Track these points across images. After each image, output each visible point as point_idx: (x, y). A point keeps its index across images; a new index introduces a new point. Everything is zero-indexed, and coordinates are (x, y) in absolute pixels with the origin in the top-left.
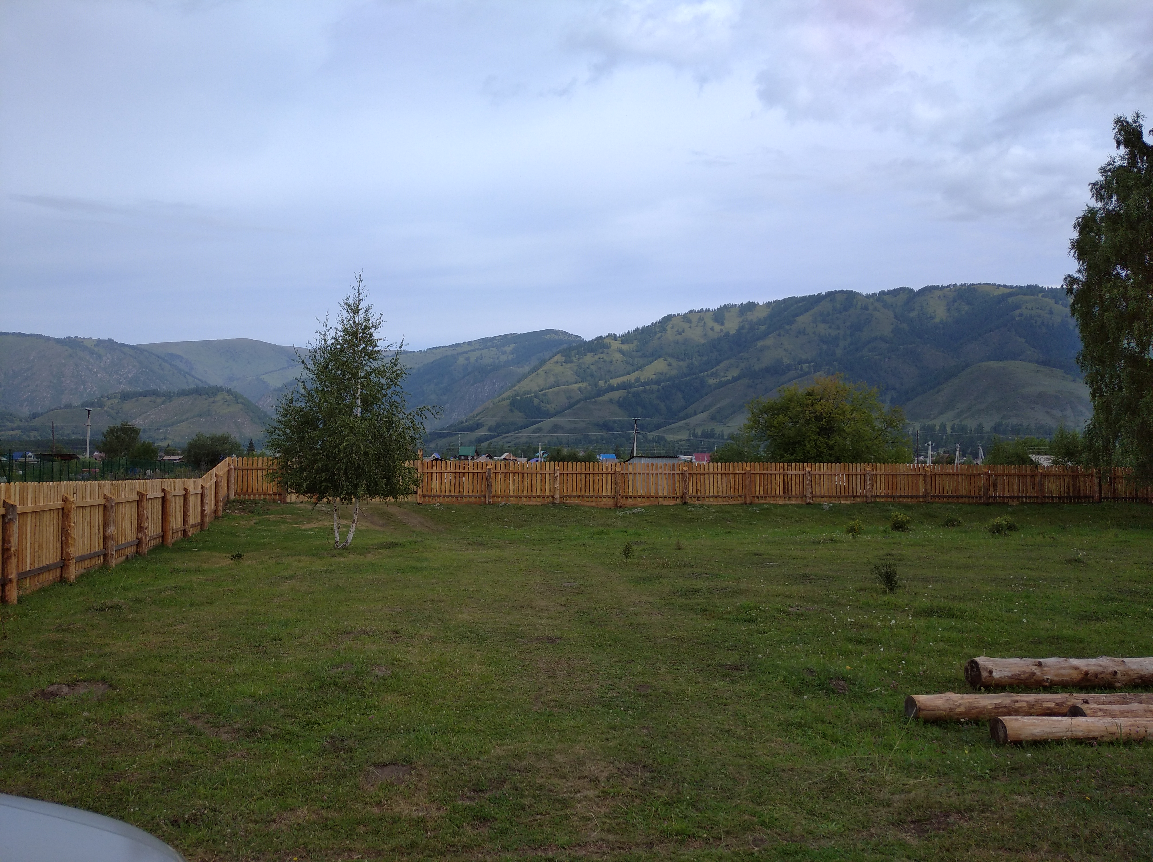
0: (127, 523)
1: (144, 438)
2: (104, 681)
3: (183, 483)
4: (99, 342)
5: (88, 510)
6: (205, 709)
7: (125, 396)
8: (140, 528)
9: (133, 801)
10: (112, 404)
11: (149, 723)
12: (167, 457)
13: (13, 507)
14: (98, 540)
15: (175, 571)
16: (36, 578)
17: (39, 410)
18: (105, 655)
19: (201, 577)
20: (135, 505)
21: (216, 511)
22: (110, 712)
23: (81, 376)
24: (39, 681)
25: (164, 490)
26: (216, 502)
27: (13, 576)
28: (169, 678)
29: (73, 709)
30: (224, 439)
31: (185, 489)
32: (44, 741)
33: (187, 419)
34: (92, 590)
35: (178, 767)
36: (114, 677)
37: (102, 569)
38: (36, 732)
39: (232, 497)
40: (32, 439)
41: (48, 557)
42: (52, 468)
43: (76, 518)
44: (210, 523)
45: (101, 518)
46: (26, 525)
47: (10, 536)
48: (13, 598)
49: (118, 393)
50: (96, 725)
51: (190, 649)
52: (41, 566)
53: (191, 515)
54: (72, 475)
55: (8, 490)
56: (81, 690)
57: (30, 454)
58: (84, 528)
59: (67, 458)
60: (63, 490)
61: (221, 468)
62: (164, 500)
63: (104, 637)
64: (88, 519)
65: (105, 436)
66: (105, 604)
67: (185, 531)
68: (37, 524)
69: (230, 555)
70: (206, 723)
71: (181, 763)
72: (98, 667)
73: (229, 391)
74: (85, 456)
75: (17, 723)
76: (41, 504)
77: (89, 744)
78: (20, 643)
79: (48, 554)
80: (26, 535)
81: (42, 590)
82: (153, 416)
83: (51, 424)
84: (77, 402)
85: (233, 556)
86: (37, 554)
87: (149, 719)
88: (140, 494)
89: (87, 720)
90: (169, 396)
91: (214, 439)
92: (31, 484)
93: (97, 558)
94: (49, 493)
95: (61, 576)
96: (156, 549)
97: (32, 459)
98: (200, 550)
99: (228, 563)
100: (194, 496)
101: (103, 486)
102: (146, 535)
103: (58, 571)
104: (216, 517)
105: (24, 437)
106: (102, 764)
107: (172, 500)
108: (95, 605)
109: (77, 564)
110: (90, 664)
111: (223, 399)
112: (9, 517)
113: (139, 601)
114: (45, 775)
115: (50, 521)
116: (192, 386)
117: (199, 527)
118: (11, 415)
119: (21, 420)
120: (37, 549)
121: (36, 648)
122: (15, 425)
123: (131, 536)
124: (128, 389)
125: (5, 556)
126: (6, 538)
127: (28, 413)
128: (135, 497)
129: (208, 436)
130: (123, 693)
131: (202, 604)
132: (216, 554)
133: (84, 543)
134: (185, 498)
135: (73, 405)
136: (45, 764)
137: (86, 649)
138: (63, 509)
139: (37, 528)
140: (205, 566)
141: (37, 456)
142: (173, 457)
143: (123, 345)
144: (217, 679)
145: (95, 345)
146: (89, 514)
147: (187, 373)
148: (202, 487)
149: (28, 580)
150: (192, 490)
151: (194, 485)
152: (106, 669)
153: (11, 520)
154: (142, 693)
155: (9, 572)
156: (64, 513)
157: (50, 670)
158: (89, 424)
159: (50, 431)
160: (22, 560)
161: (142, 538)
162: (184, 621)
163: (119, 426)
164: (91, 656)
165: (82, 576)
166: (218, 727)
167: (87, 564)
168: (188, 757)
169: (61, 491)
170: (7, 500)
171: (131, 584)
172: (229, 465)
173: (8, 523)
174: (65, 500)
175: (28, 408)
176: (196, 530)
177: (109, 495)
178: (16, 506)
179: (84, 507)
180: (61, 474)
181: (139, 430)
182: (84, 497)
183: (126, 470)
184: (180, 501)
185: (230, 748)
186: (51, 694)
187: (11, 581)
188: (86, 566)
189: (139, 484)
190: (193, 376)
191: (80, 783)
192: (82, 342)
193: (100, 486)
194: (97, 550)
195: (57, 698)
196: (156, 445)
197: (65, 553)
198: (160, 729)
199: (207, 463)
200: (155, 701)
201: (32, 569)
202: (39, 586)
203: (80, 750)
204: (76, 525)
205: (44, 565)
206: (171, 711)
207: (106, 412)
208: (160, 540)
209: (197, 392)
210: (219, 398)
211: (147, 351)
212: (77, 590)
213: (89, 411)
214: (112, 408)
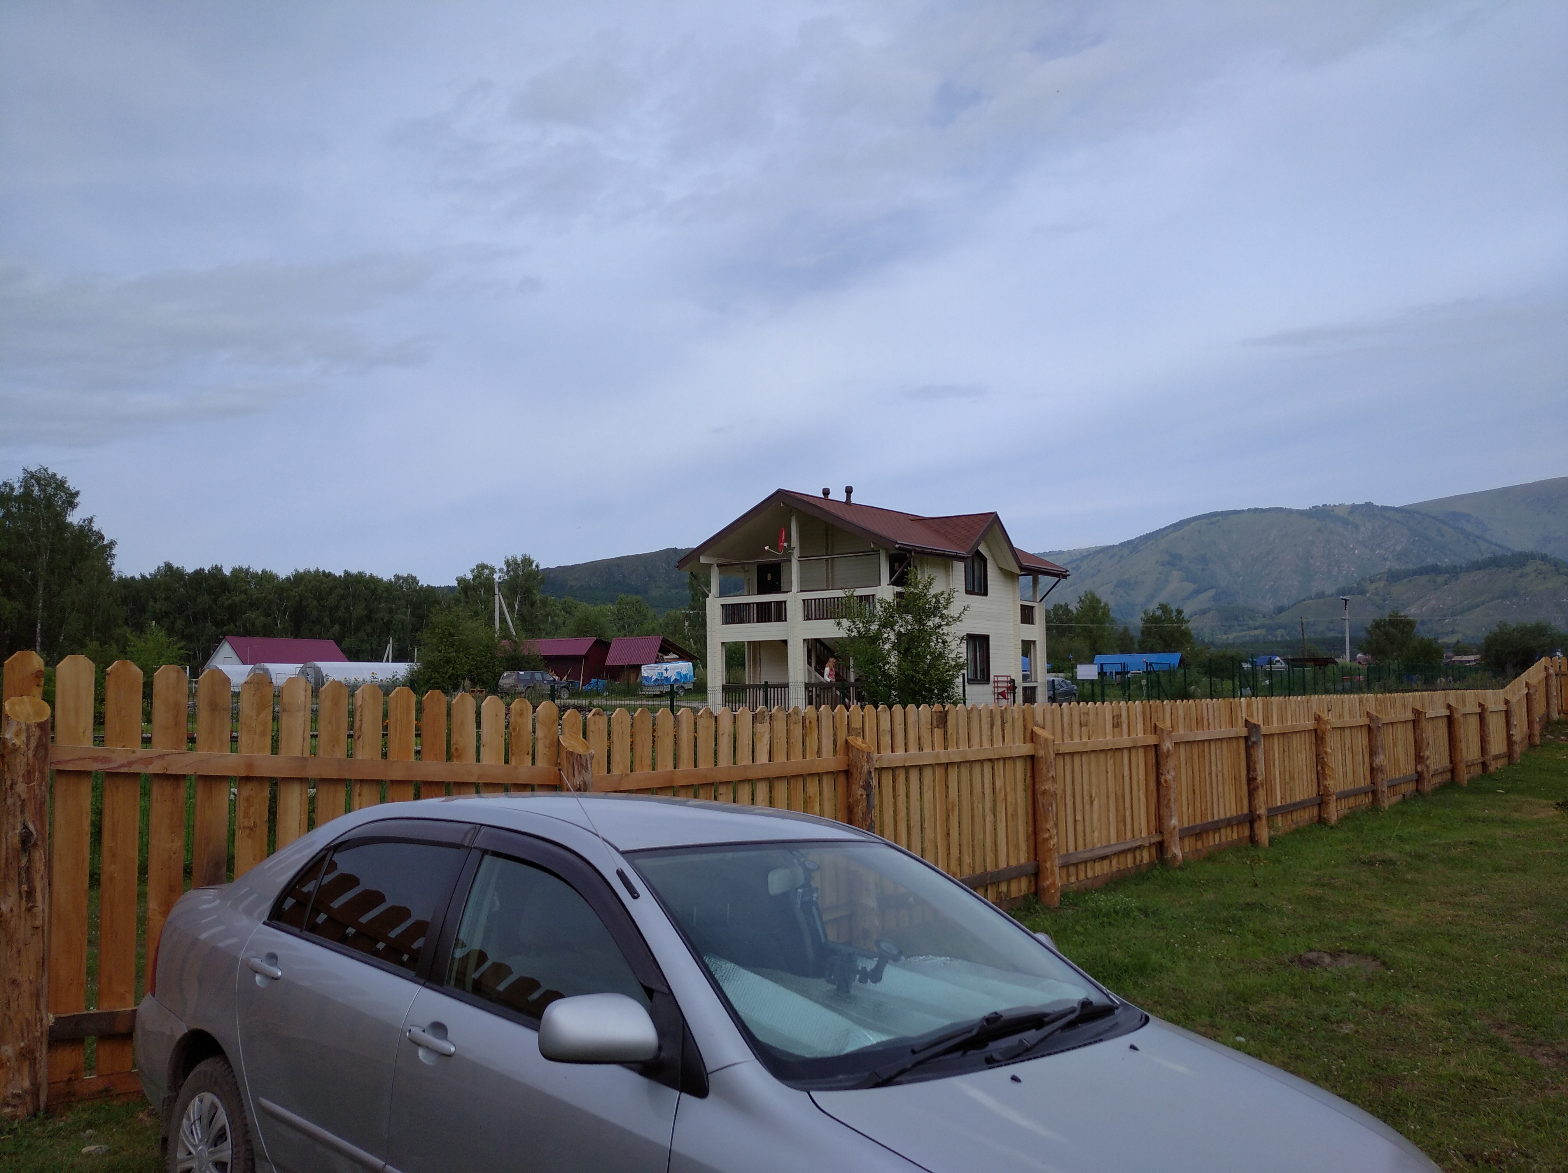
0: (1400, 750)
1: (1423, 632)
2: (1375, 956)
3: (1476, 696)
4: (1354, 508)
5: (1347, 732)
6: (1514, 1017)
7: (1394, 577)
8: (1419, 758)
9: (1414, 1116)
10: (1376, 588)
11: (1434, 1020)
12: (1458, 658)
13: (1257, 727)
14: (1363, 771)
15: (1470, 819)
16: (1289, 817)
17: (1285, 602)
18: (1376, 923)
19: (1508, 831)
20: (1411, 725)
21: (1530, 736)
22: (1383, 998)
23: (1334, 555)
24: (1295, 944)
25: (1449, 707)
26: (1530, 723)
27: (1262, 811)
28: (1462, 966)
29: (1337, 985)
30: (1540, 630)
31: (1480, 705)
32: (1303, 1018)
33: (1483, 603)
34: (1358, 837)
35: (1475, 1086)
36: (1388, 953)
37: (1371, 810)
38: (1294, 1005)
39: (1555, 716)
40: (1279, 639)
41: (1301, 790)
42: (1304, 677)
43: (1333, 743)
44: (1522, 753)
45: (1365, 742)
46: (1273, 749)
47: (1255, 763)
48: (1263, 838)
49: (1384, 573)
50: (1365, 1010)
51: (1493, 931)
52: (1293, 801)
53: (1492, 741)
54: (1329, 685)
55: (1249, 705)
56: (1347, 964)
57: (1278, 659)
58: (1344, 755)
59: (1322, 663)
60: (1314, 706)
61: (1535, 674)
62: (1450, 720)
63: (1375, 900)
64: (1348, 744)
65: (1369, 632)
66: (1375, 856)
67: (1484, 765)
68: (1286, 749)
69: (1553, 802)
70: (1516, 1036)
71: (1478, 1082)
72: (1366, 937)
73: (1544, 558)
74: (1345, 660)
75: (1272, 990)
76: (1289, 723)
77: (1357, 1032)
78: (1272, 894)
79: (1301, 787)
80: (1274, 763)
81: (1296, 831)
82: (1434, 602)
83: (1300, 620)
84: (1330, 589)
85: (1558, 804)
86: (1288, 787)
87: (1433, 1015)
88: (1416, 712)
89: (1354, 1001)
90: (1454, 572)
91: (1524, 631)
92: (1275, 699)
93: (1363, 796)
94: (1297, 710)
95: (1320, 816)
96: (1442, 788)
97: (1280, 664)
98: (1508, 792)
99: (1551, 814)
100: (1494, 715)
101: (1364, 702)
102: (1428, 767)
103: (1316, 810)
104: (1532, 745)
105: (1270, 637)
106: (1374, 1061)
107: (1461, 719)
108: (1362, 856)
109: (1339, 801)
110: (1357, 932)
111: (1535, 571)
112: (1253, 739)
113: (1419, 857)
114: (1305, 1059)
115: (1301, 745)
116: (1487, 555)
117: (1506, 759)
118: (1253, 611)
119: (1264, 617)
120: (1288, 780)
121: (1291, 903)
122: (1258, 623)
123: (1407, 768)
124: (1397, 566)
125: (1252, 787)
126: (1251, 765)
127: (1272, 607)
128: (1410, 716)
129: (1514, 626)
130: (1400, 975)
131: (1510, 870)
132: (1530, 799)
133: (1345, 774)
134: (1482, 717)
135: (1326, 594)
136: (1304, 1045)
137: (1352, 912)
138: (1316, 730)
139: (1286, 754)
140: (1516, 816)
141: (1286, 661)
142: (1465, 658)
143: (1385, 509)
144: (1532, 979)
145: (1350, 513)
146: (1349, 738)
147: (1479, 537)
148: (1507, 702)
149: (1280, 818)
150: (1491, 706)
151: (1494, 699)
152: (1376, 941)
153: (1254, 743)
154: (1424, 979)
155: (1257, 806)
156: (1318, 736)
157: (1308, 932)
158: (1347, 617)
159: (1300, 629)
160: (1271, 792)
161: (1422, 771)
162: (1484, 891)
163: (1387, 619)
164: (1358, 921)
165: (1346, 817)
166: (1532, 1044)
167: (1352, 802)
168: (1489, 1077)
169: (1312, 708)
170: (1249, 719)
171: (1409, 833)
172: (1546, 669)
173: (1253, 746)
174: (1318, 719)
175: (1271, 601)
176: (1501, 763)
177: (1374, 713)
178: (1259, 726)
179: (1342, 729)
180: (1315, 684)
181: (1415, 622)
182: (1341, 716)
183: (1399, 677)
184: (1474, 722)
185: (1551, 1078)
186: (1310, 961)
187: (1259, 817)
188: (1350, 805)
189: (1413, 698)
190: (1487, 541)
191: (1347, 1078)
192: (1333, 511)
193: (1361, 701)
194: (1363, 785)
195: (1317, 968)
196: (1440, 641)
197: (1322, 788)
198: (1449, 1030)
199: (1515, 666)
200: (1442, 992)
201: (1284, 803)
202: (1293, 826)
203: (1346, 1038)
204: (1334, 751)
205: (1298, 800)
206: (1465, 1011)
207: (1368, 598)
208: (1448, 776)
209: (1496, 562)
210: (1529, 568)
211: (1419, 513)
212: (1340, 835)
213: (1346, 600)
214: (1377, 594)
